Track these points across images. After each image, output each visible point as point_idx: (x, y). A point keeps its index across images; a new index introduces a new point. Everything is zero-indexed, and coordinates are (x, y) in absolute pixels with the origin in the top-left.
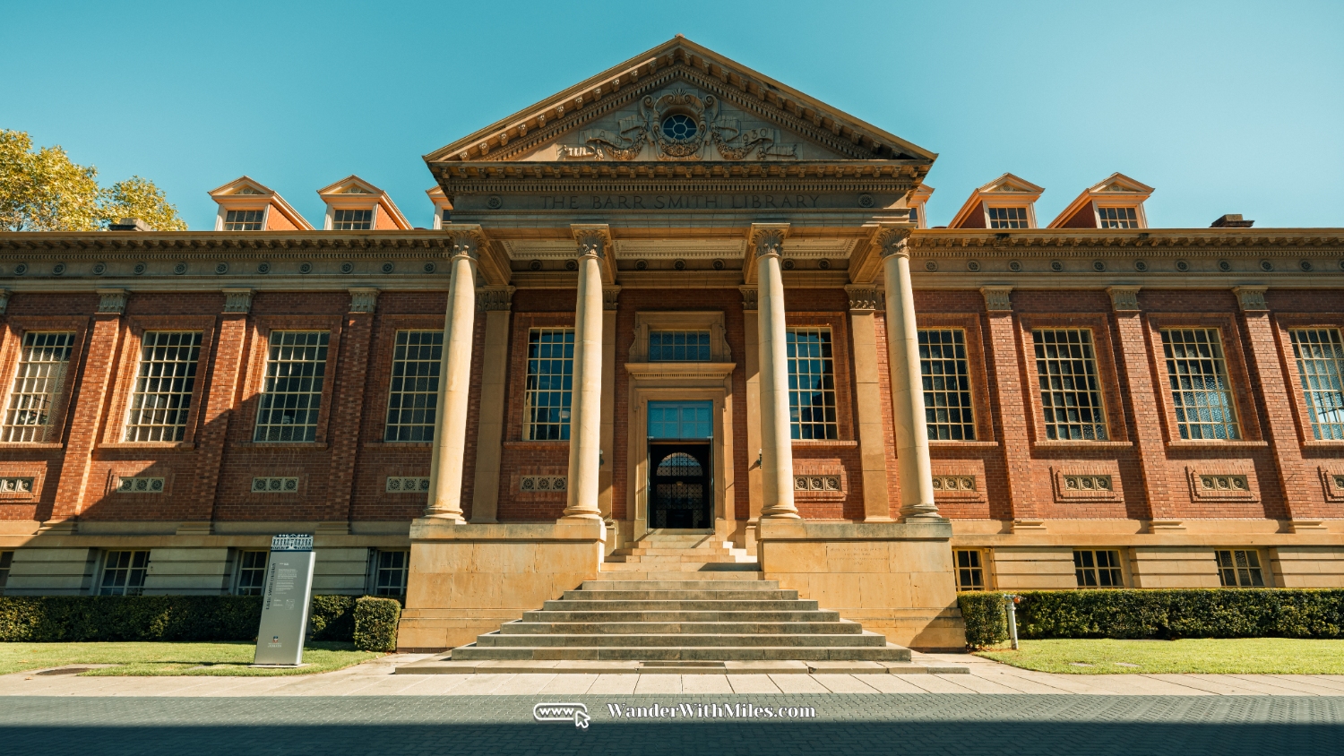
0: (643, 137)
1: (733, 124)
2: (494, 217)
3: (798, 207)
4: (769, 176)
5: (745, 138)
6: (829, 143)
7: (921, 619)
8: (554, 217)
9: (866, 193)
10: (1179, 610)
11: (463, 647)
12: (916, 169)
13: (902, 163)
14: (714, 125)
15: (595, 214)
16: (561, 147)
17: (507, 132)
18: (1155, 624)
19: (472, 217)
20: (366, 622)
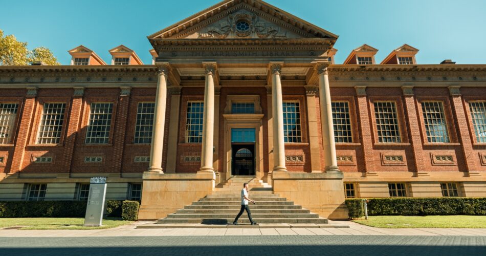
0: (229, 30)
1: (263, 25)
2: (173, 60)
3: (287, 56)
4: (276, 44)
5: (267, 30)
6: (299, 32)
7: (332, 208)
8: (196, 60)
9: (312, 51)
10: (427, 205)
11: (162, 219)
12: (331, 41)
13: (326, 39)
14: (256, 25)
15: (211, 58)
16: (198, 33)
17: (178, 28)
18: (418, 210)
19: (166, 60)
20: (126, 210)
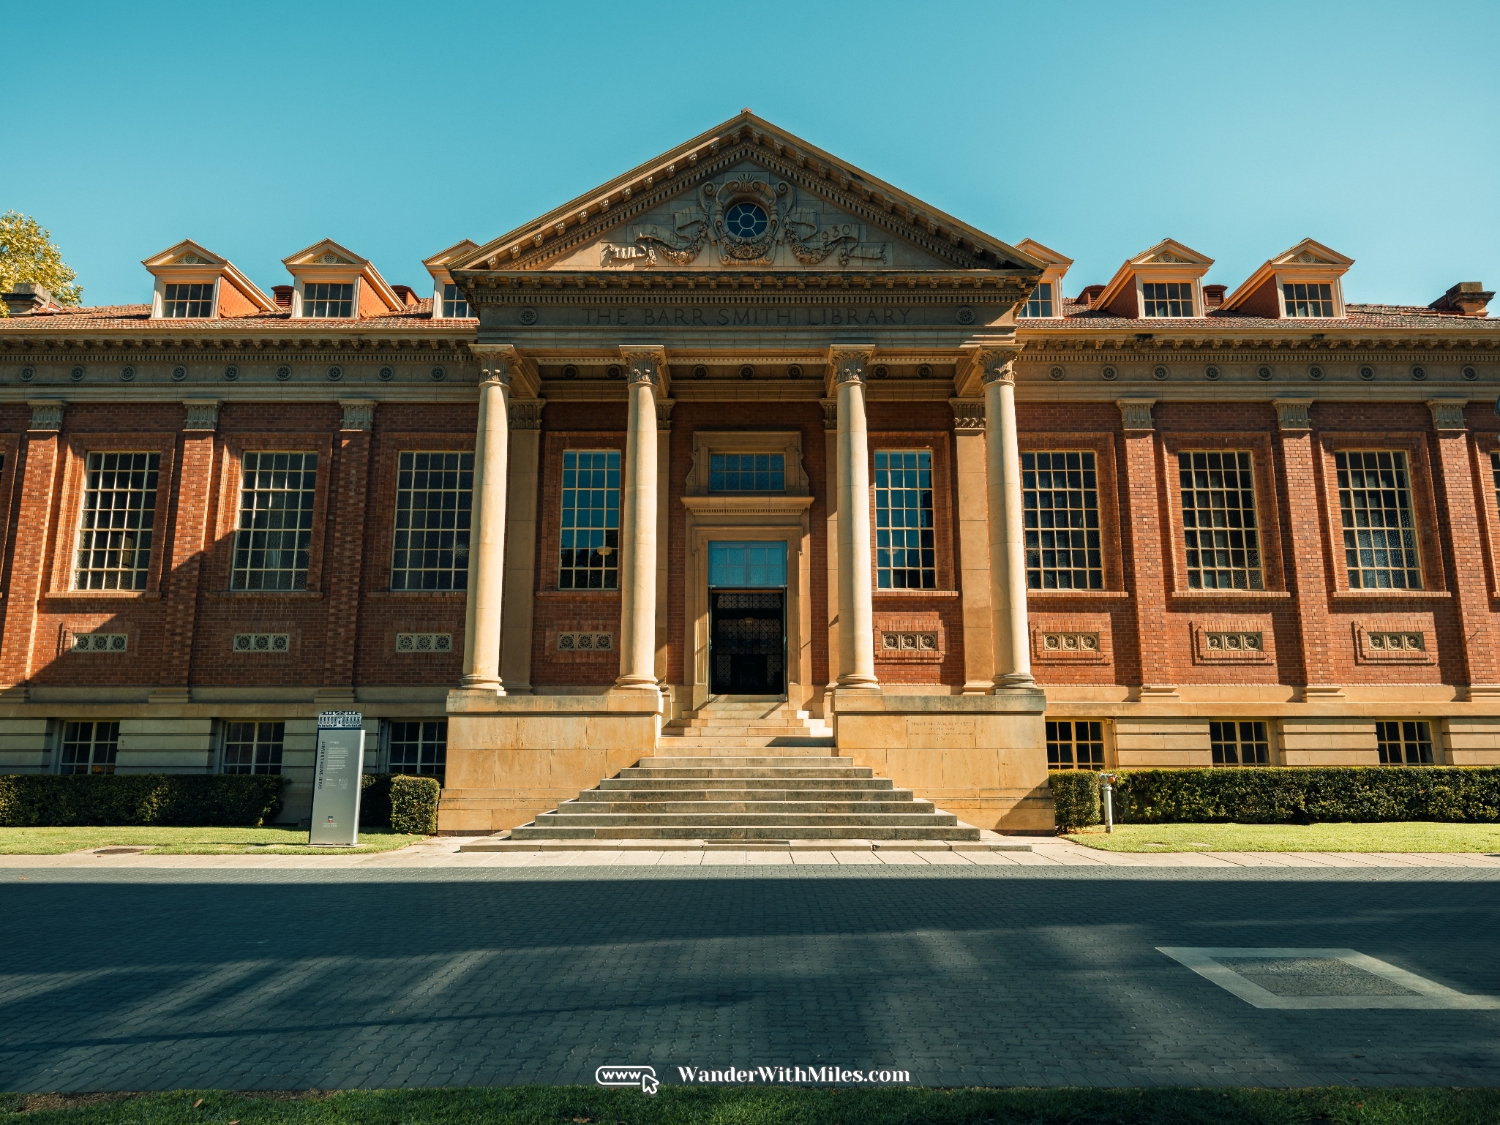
0: (703, 234)
1: (811, 219)
2: (527, 335)
3: (885, 323)
4: (852, 286)
5: (825, 236)
6: (924, 244)
7: (1008, 799)
8: (599, 335)
9: (965, 306)
10: (1318, 791)
11: (521, 827)
12: (1024, 280)
13: (1007, 273)
14: (787, 220)
15: (648, 331)
16: (605, 245)
17: (542, 232)
18: (1289, 807)
19: (502, 335)
20: (403, 803)
